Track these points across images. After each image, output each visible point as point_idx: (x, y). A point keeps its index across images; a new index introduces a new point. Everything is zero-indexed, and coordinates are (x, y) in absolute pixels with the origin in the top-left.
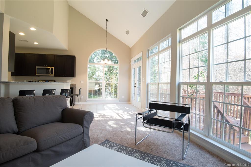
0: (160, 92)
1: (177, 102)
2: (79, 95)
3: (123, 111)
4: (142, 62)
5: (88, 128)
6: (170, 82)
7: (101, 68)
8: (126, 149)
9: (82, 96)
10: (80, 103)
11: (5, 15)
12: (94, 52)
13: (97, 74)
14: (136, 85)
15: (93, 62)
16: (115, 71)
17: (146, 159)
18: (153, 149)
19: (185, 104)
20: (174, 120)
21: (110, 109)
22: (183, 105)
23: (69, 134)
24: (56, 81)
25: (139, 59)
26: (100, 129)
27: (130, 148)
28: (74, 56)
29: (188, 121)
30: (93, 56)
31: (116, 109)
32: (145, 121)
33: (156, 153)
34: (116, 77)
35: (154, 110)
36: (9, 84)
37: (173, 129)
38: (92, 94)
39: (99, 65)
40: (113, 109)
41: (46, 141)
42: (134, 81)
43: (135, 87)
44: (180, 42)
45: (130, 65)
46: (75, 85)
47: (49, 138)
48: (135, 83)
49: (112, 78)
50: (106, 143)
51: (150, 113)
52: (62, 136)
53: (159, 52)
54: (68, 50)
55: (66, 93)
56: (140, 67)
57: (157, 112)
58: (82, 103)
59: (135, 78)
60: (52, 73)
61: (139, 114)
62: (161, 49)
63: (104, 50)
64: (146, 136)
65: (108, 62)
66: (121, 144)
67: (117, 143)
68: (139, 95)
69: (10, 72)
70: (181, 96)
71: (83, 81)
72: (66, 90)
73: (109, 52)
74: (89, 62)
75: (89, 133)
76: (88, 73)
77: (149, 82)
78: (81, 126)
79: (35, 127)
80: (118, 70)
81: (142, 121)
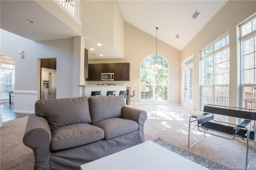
0: (216, 95)
1: (238, 106)
2: (133, 96)
3: (175, 113)
4: (194, 64)
5: (143, 126)
6: (229, 84)
7: (152, 72)
8: (179, 150)
9: (135, 97)
10: (134, 103)
11: (81, 36)
12: (146, 58)
13: (148, 77)
14: (187, 88)
15: (145, 67)
16: (165, 74)
17: (201, 163)
18: (208, 154)
19: (249, 108)
20: (235, 126)
21: (161, 110)
22: (246, 110)
23: (127, 129)
24: (115, 85)
25: (190, 61)
26: (153, 128)
27: (182, 149)
28: (129, 63)
29: (254, 128)
30: (145, 62)
31: (168, 111)
32: (200, 125)
33: (213, 159)
34: (166, 80)
35: (210, 113)
36: (85, 87)
37: (234, 136)
38: (144, 96)
39: (150, 70)
40: (163, 110)
41: (111, 132)
42: (185, 83)
43: (186, 89)
44: (240, 39)
45: (181, 67)
46: (130, 88)
47: (113, 130)
48: (186, 85)
49: (162, 81)
50: (159, 141)
51: (204, 117)
52: (122, 129)
53: (214, 52)
54: (124, 58)
55: (123, 94)
56: (191, 69)
57: (213, 115)
58: (136, 103)
59: (185, 80)
60: (112, 78)
61: (193, 117)
62: (216, 49)
63: (154, 56)
64: (200, 140)
65: (158, 66)
66: (174, 144)
67: (169, 142)
68: (191, 97)
69: (85, 78)
70: (244, 99)
71: (136, 84)
72: (124, 91)
73: (159, 57)
74: (141, 67)
75: (143, 129)
76: (140, 77)
77: (203, 84)
78: (136, 123)
79: (103, 120)
80: (168, 73)
81: (197, 124)
